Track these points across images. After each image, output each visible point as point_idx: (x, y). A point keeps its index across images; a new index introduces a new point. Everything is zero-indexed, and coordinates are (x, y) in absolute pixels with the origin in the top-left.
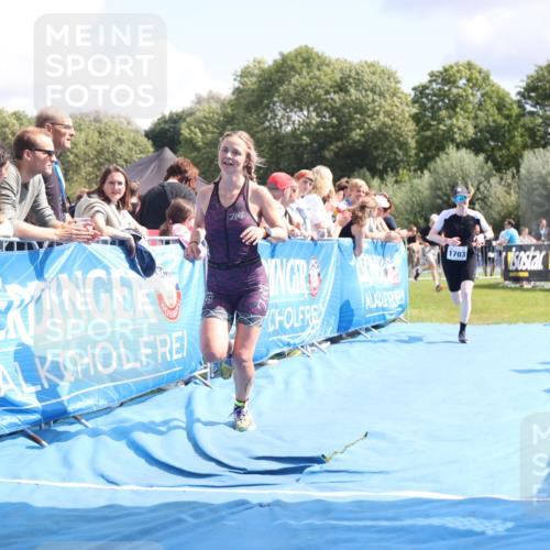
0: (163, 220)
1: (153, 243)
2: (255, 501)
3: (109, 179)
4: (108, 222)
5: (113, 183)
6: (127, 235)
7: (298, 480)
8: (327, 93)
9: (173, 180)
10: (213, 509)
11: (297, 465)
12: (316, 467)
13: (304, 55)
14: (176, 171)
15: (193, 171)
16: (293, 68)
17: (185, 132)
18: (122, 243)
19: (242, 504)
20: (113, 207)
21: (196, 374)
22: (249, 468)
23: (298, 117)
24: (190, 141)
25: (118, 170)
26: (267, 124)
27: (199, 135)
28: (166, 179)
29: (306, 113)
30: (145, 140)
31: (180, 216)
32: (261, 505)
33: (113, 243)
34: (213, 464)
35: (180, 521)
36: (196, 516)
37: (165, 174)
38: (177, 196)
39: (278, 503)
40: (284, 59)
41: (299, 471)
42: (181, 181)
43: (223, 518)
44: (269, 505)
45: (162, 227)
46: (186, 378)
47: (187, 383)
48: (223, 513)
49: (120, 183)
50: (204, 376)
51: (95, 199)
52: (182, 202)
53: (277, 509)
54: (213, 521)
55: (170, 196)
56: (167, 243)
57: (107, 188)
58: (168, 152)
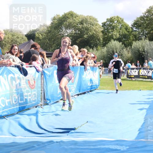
0: (30, 60)
1: (27, 67)
2: (55, 141)
3: (13, 48)
4: (14, 61)
5: (15, 49)
6: (19, 64)
7: (68, 135)
8: (77, 24)
9: (33, 49)
10: (43, 143)
11: (67, 131)
12: (73, 131)
13: (71, 14)
14: (33, 46)
15: (38, 46)
16: (68, 17)
17: (37, 35)
18: (18, 67)
19: (51, 142)
20: (14, 56)
21: (39, 104)
22: (54, 131)
23: (69, 31)
24: (38, 38)
25: (16, 46)
26: (60, 33)
27: (41, 36)
28: (31, 48)
29: (71, 30)
30: (25, 37)
31: (35, 59)
32: (57, 142)
33: (15, 67)
34: (43, 130)
35: (33, 147)
36: (38, 145)
37: (30, 47)
38: (34, 53)
39: (62, 142)
40: (65, 15)
41: (68, 132)
42: (35, 49)
43: (46, 146)
44: (59, 142)
45: (30, 62)
46: (36, 106)
47: (36, 107)
48: (46, 144)
49: (17, 49)
50: (41, 105)
51: (9, 54)
52: (35, 55)
53: (61, 143)
54: (43, 147)
55: (32, 53)
56: (31, 67)
57: (13, 51)
58: (32, 41)
